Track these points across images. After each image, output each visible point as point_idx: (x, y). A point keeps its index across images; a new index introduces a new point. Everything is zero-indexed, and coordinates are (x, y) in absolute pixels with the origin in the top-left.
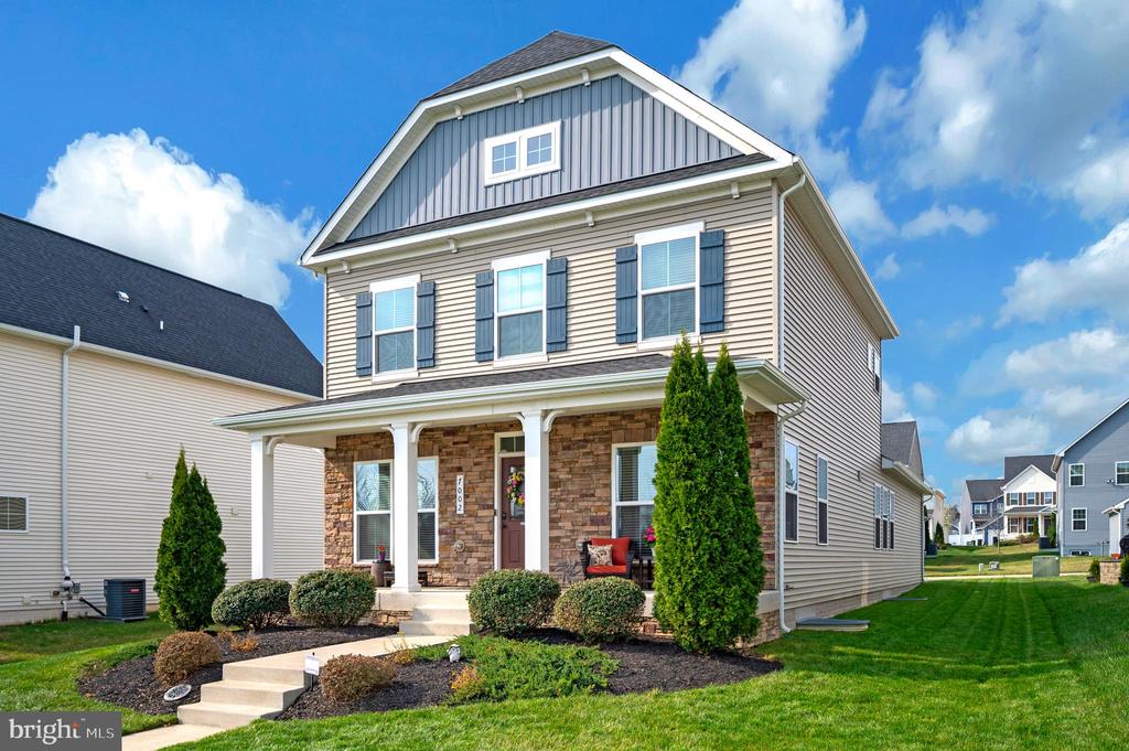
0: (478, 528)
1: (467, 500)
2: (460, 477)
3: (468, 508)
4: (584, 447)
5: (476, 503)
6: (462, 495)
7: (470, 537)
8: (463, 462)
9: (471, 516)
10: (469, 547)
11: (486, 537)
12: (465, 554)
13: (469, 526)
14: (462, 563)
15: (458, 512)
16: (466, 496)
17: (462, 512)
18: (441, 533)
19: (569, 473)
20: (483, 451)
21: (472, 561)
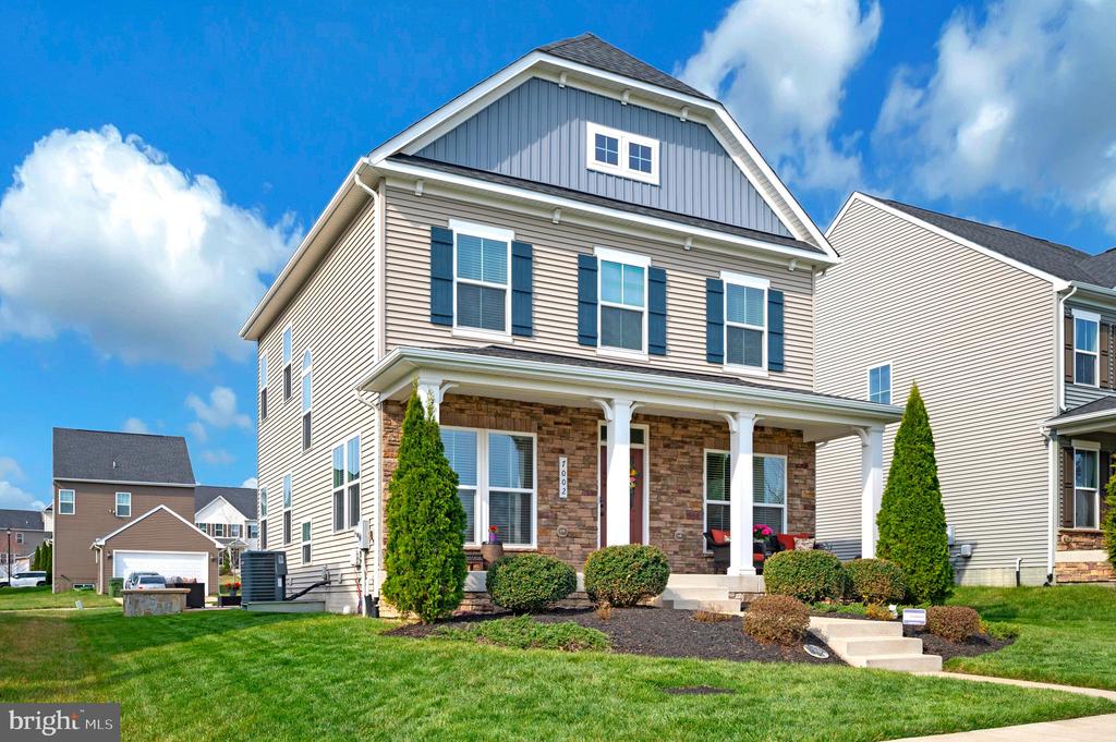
0: (581, 513)
1: (571, 484)
2: (562, 459)
3: (572, 492)
4: (682, 447)
5: (580, 488)
6: (566, 478)
7: (573, 523)
8: (565, 444)
9: (573, 501)
10: (572, 533)
11: (589, 523)
12: (568, 540)
13: (572, 511)
14: (565, 549)
15: (561, 496)
16: (569, 480)
17: (565, 496)
18: (540, 515)
19: (669, 469)
20: (586, 437)
21: (575, 548)
